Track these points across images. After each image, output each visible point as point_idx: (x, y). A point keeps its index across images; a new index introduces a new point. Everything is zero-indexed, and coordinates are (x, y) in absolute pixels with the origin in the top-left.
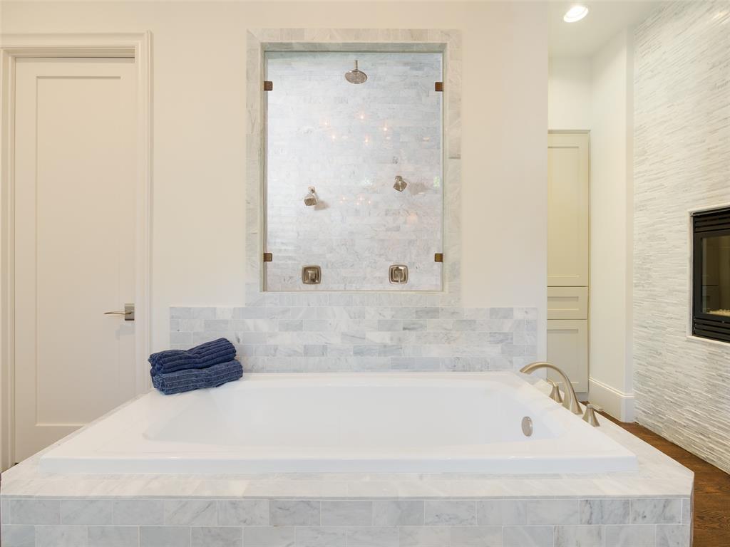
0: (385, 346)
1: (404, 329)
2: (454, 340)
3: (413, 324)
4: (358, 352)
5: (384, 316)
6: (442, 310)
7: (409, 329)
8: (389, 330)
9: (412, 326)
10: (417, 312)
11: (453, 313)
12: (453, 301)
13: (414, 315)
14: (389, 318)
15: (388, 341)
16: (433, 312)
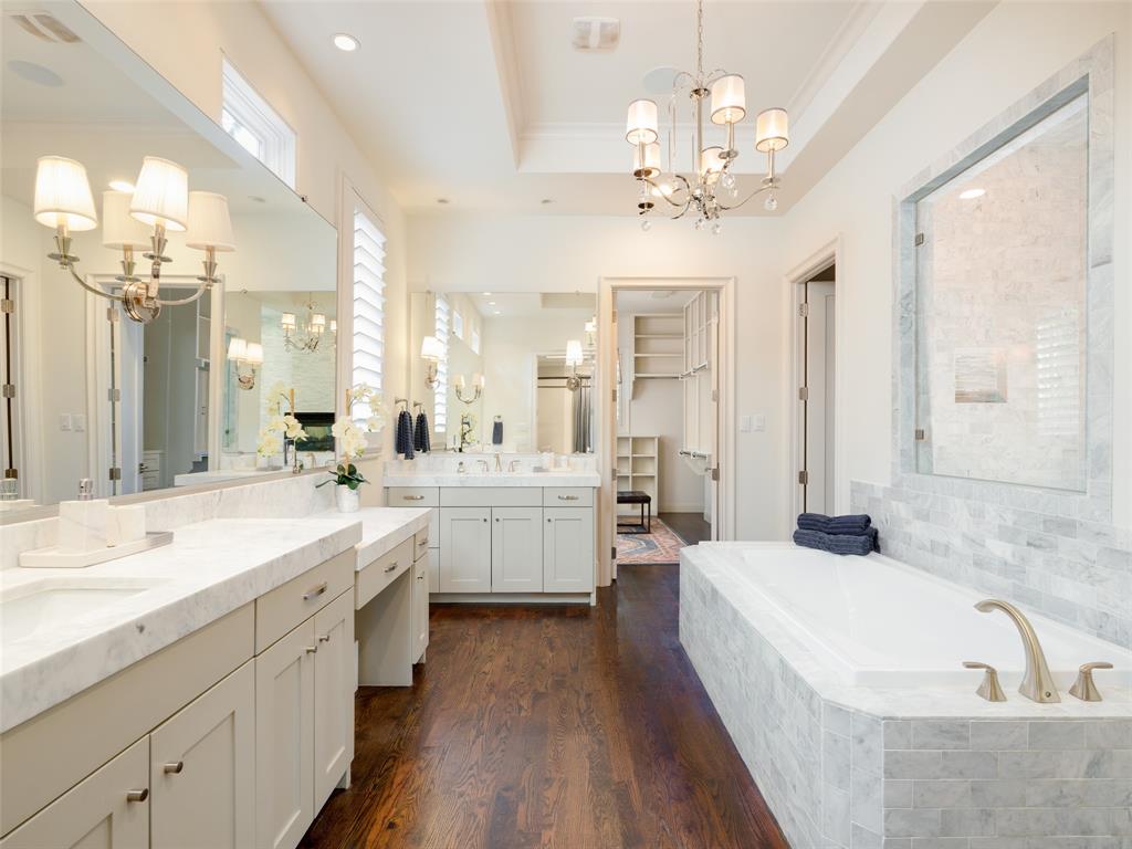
0: (1006, 563)
1: (1029, 544)
2: (1101, 581)
3: (1040, 539)
4: (978, 564)
5: (1005, 520)
6: (1081, 525)
7: (1035, 546)
8: (1011, 541)
9: (1037, 543)
10: (1045, 522)
11: (1098, 534)
12: (1097, 513)
13: (1041, 526)
14: (1010, 523)
15: (1010, 560)
16: (1067, 527)
